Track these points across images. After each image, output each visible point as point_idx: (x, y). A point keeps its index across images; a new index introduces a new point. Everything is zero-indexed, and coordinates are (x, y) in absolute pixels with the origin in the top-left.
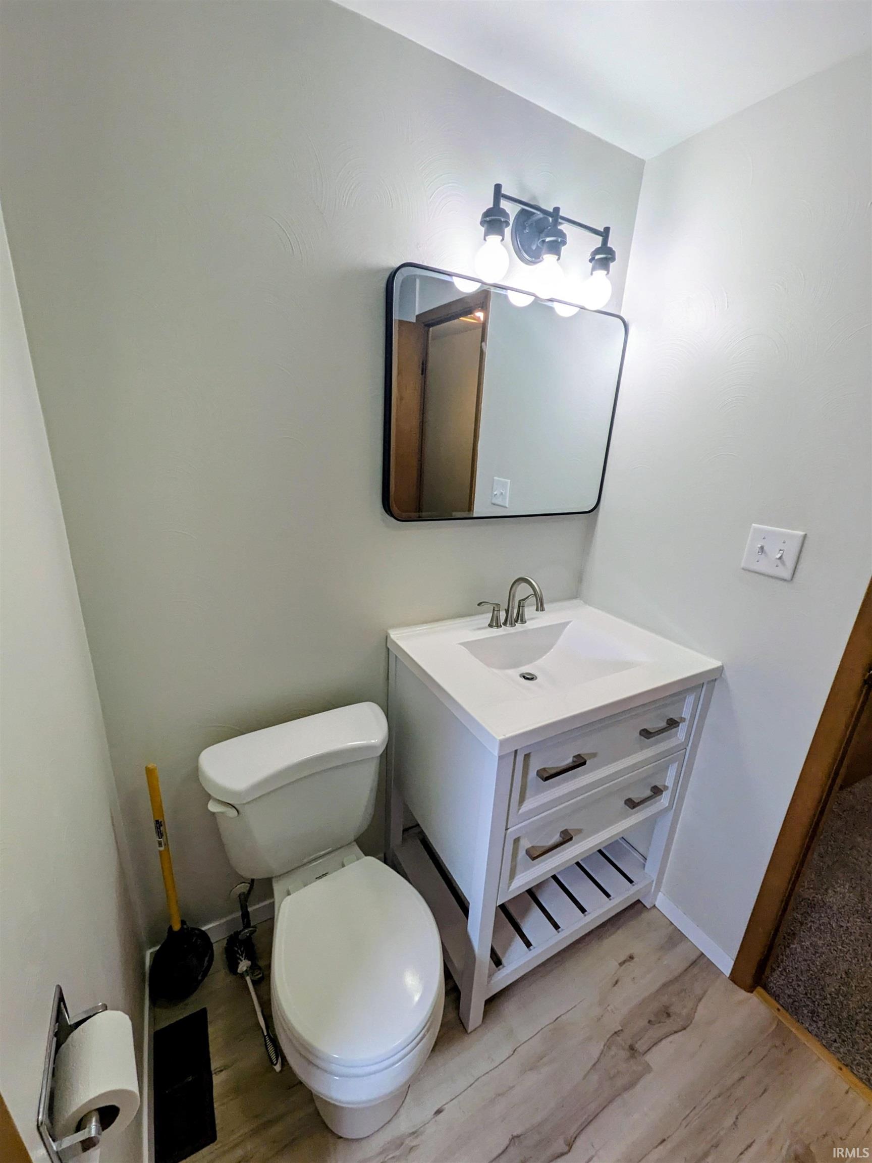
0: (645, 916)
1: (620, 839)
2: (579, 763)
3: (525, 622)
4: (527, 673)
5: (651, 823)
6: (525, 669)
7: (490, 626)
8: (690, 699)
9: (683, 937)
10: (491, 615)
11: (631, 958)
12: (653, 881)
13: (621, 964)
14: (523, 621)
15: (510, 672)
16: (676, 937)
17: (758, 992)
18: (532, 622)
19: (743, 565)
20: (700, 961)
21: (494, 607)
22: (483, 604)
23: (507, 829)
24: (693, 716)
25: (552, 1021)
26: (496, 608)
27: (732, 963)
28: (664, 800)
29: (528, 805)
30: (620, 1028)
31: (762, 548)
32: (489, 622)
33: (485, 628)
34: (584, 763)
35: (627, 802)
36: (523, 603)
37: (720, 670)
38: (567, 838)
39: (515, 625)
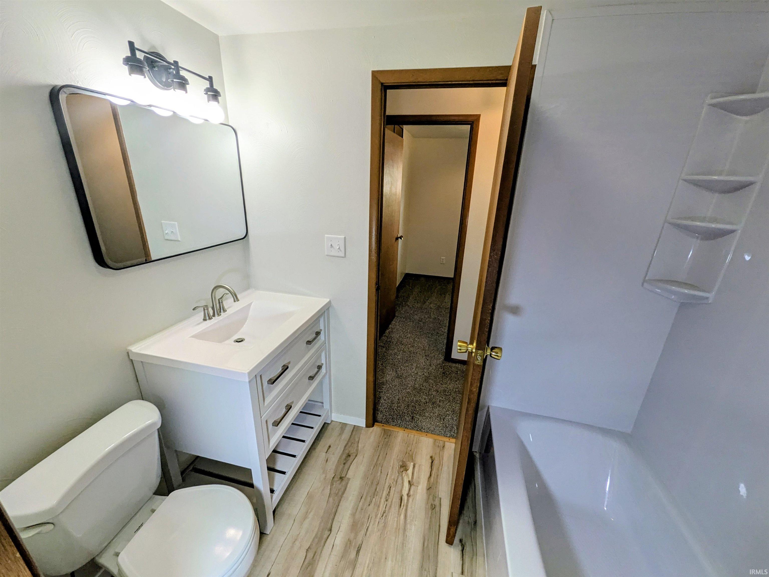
0: (330, 427)
1: (308, 401)
2: (285, 368)
3: (226, 311)
4: (237, 339)
5: (321, 383)
6: (236, 337)
7: (205, 320)
8: (322, 320)
9: (345, 424)
10: (202, 313)
11: (330, 447)
12: (328, 410)
13: (326, 453)
14: (225, 311)
15: (227, 342)
16: (344, 426)
17: (377, 425)
18: (230, 309)
19: (326, 254)
20: (355, 428)
21: (204, 308)
22: (196, 308)
23: (261, 418)
24: (325, 328)
25: (306, 495)
26: (205, 308)
27: (365, 420)
28: (323, 370)
29: (268, 401)
30: (334, 475)
31: (331, 245)
32: (202, 317)
33: (201, 323)
34: (288, 368)
35: (310, 378)
36: (222, 300)
37: (330, 302)
38: (289, 408)
39: (221, 315)
